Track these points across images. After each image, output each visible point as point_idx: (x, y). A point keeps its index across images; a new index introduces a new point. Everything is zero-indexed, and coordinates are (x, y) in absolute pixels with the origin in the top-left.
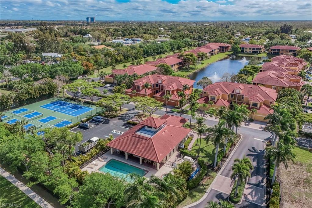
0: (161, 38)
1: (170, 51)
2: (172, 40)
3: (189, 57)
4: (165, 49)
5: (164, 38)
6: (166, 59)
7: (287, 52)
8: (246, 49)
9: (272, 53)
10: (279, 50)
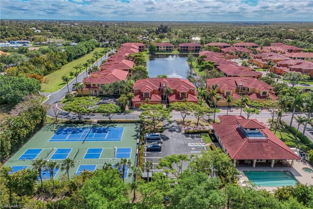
7: (193, 49)
8: (161, 47)
9: (182, 50)
10: (187, 47)
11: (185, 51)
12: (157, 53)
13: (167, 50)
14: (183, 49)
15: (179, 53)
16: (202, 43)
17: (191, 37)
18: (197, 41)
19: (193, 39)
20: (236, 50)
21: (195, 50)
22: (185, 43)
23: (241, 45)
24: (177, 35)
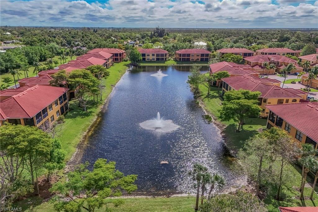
0: (8, 45)
1: (27, 66)
2: (28, 48)
3: (81, 80)
4: (16, 62)
5: (14, 45)
6: (20, 94)
7: (198, 57)
8: (148, 55)
9: (180, 59)
10: (189, 55)
11: (185, 61)
12: (142, 64)
13: (158, 59)
14: (182, 57)
15: (175, 64)
16: (209, 49)
17: (193, 42)
18: (202, 46)
19: (196, 43)
20: (270, 60)
21: (200, 59)
22: (185, 49)
23: (270, 52)
24: (175, 39)
